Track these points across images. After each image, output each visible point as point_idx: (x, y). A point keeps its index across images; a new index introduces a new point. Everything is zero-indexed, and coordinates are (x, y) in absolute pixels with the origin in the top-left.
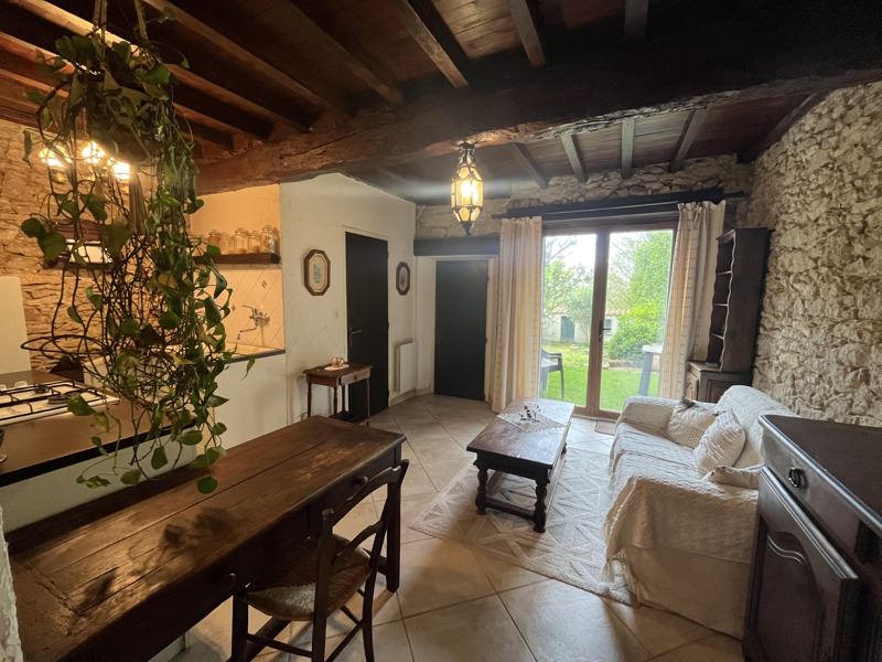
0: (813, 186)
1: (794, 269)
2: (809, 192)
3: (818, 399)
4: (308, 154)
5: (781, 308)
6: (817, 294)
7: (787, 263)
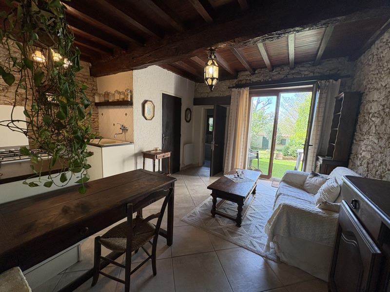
0: (385, 69)
1: (372, 111)
2: (383, 72)
3: (379, 173)
4: (144, 57)
5: (364, 130)
6: (383, 122)
7: (369, 108)
